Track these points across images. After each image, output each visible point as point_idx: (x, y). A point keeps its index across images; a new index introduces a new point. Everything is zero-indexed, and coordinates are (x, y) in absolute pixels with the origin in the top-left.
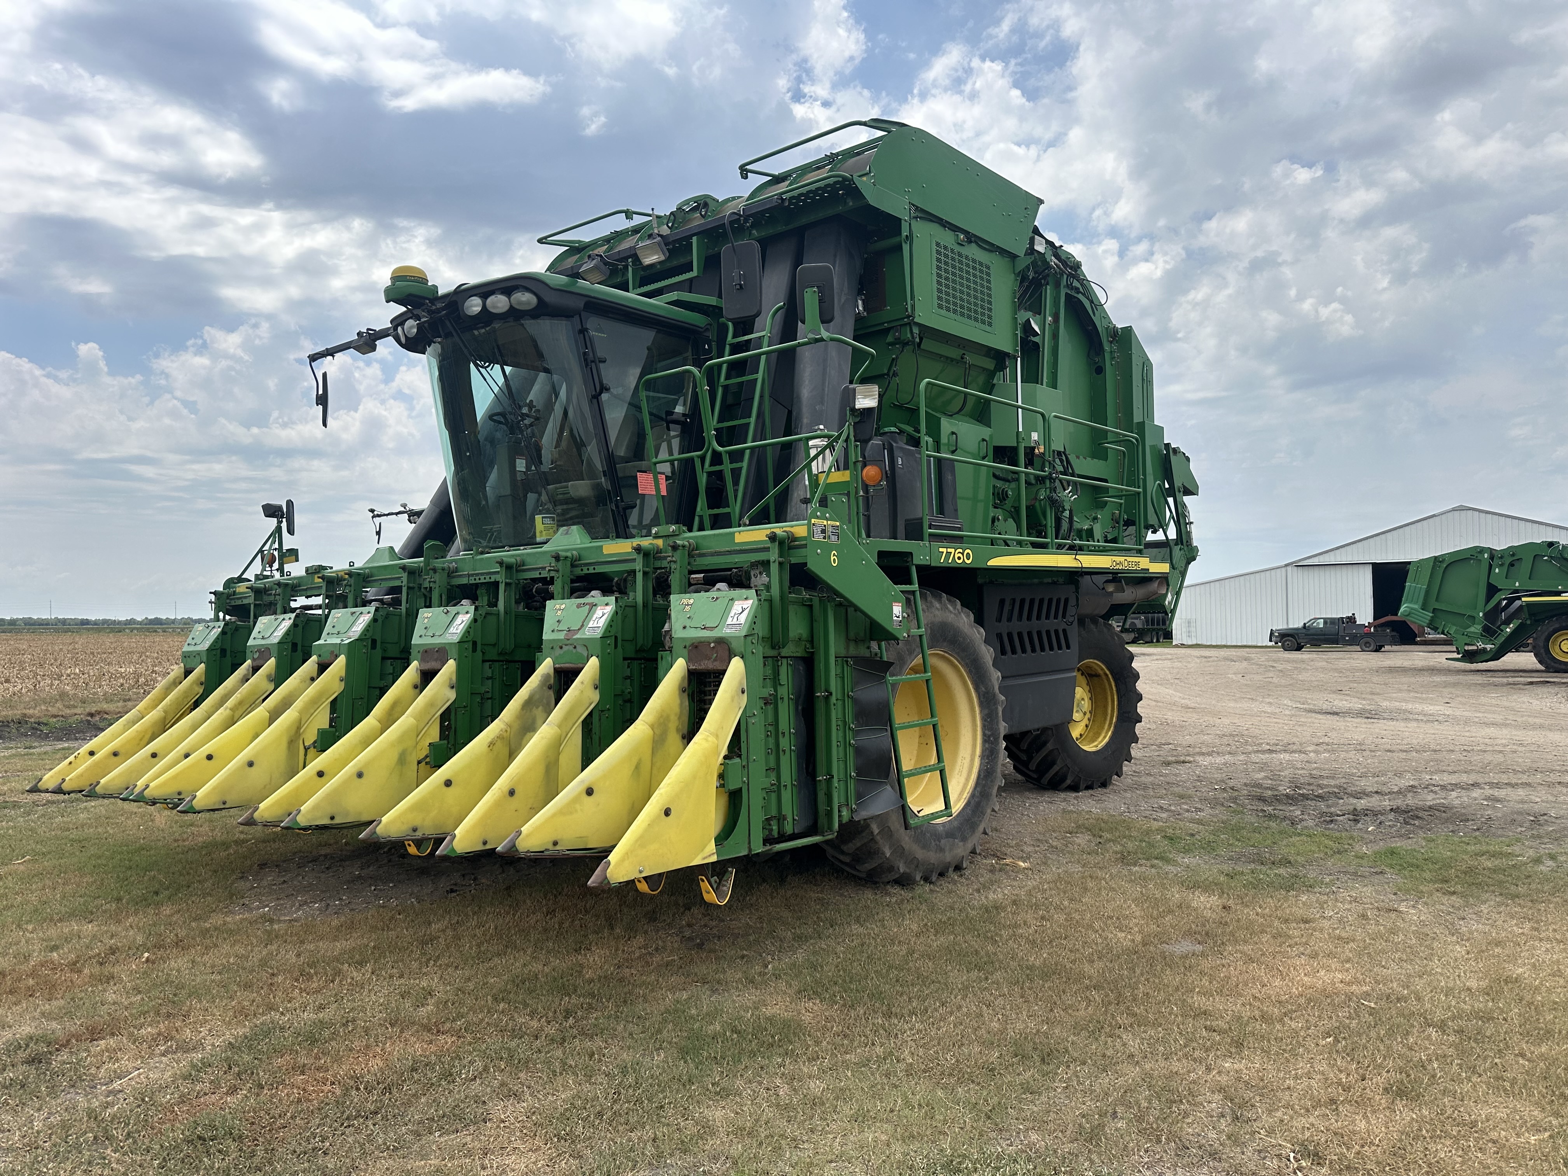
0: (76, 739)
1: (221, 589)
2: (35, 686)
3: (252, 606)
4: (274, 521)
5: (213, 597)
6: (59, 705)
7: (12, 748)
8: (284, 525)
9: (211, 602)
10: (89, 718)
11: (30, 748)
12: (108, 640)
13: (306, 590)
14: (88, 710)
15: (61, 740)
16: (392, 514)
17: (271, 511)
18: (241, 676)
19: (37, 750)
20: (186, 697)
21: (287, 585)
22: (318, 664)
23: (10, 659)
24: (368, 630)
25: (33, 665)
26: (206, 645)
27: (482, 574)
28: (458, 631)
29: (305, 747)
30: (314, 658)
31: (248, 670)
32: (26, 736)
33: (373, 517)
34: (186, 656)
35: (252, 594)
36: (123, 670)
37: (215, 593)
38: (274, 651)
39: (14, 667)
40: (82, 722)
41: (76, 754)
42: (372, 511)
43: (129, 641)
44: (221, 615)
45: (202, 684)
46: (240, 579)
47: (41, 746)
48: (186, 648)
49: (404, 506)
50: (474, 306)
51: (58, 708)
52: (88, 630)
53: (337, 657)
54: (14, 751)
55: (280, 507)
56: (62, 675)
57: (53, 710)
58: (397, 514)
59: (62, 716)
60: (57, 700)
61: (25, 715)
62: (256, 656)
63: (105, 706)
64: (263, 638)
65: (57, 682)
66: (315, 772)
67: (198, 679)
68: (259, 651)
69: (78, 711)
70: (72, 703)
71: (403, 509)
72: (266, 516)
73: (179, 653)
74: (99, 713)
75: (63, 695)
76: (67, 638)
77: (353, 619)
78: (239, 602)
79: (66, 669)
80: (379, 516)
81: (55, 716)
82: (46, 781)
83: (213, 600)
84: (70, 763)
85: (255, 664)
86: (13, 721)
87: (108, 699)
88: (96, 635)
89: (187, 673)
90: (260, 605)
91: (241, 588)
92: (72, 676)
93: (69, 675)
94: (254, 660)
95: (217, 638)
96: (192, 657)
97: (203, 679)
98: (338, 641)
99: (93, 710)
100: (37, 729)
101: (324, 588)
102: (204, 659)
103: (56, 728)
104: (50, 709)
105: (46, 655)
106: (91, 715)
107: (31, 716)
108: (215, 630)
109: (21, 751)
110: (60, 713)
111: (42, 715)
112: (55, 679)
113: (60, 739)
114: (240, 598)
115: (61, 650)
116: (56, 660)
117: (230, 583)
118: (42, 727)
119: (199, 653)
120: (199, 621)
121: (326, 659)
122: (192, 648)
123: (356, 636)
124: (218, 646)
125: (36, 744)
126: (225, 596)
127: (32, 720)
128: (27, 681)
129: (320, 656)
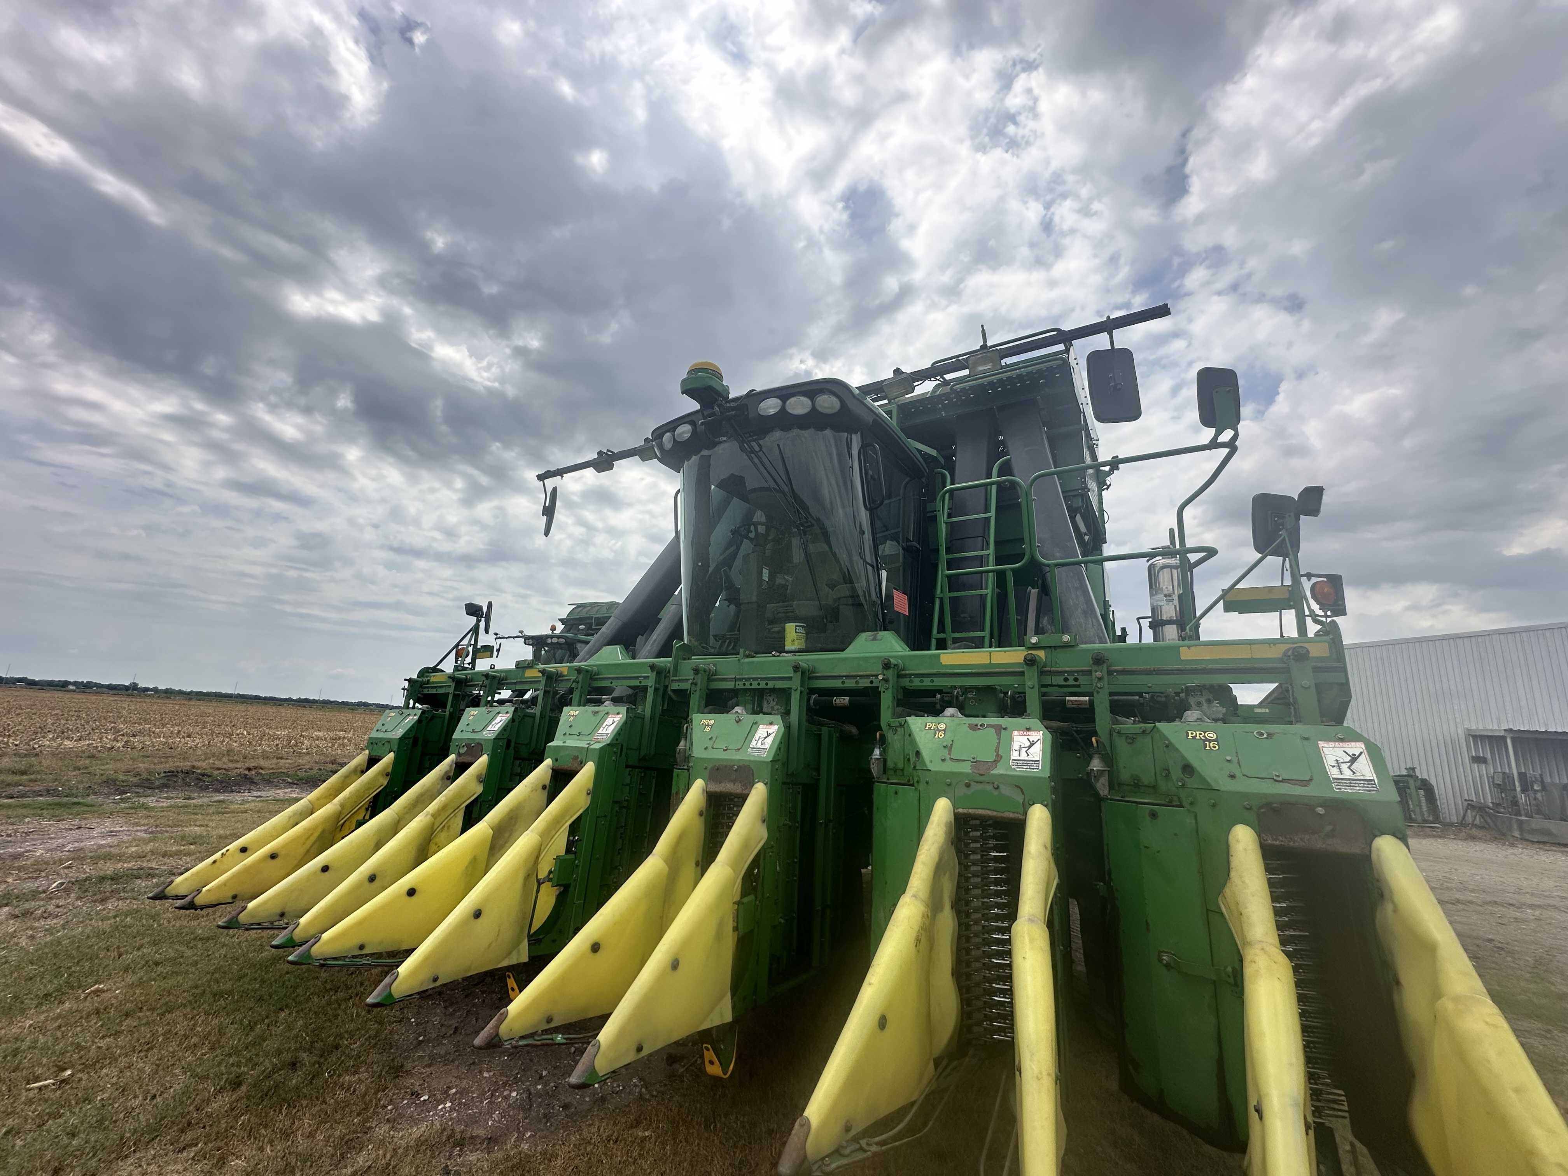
0: (232, 791)
1: (415, 677)
2: (209, 742)
3: (450, 697)
4: (473, 620)
5: (406, 684)
6: (225, 759)
7: (172, 798)
8: (482, 624)
9: (404, 689)
10: (247, 772)
11: (189, 799)
12: (271, 710)
13: (515, 683)
14: (247, 765)
15: (219, 792)
16: (511, 637)
17: (473, 610)
18: (442, 773)
19: (194, 801)
20: (368, 789)
21: (494, 677)
22: (553, 770)
23: (197, 720)
24: (619, 734)
25: (213, 725)
26: (400, 732)
27: (755, 679)
28: (767, 746)
29: (538, 880)
30: (548, 762)
31: (451, 766)
32: (189, 786)
33: (496, 639)
34: (373, 743)
35: (453, 685)
36: (279, 733)
37: (409, 681)
38: (488, 747)
39: (198, 726)
40: (240, 775)
41: (224, 850)
42: (496, 634)
43: (287, 712)
44: (411, 702)
45: (387, 775)
46: (435, 670)
47: (200, 797)
48: (374, 734)
49: (521, 632)
50: (770, 407)
51: (224, 762)
52: (259, 703)
53: (582, 764)
54: (172, 802)
55: (480, 608)
56: (233, 735)
57: (218, 764)
58: (514, 638)
59: (225, 769)
60: (224, 755)
61: (193, 767)
62: (462, 751)
63: (262, 763)
64: (473, 731)
65: (228, 740)
66: (587, 946)
67: (385, 769)
68: (467, 745)
69: (239, 765)
70: (235, 758)
71: (520, 635)
72: (468, 614)
73: (366, 737)
74: (255, 768)
75: (230, 751)
76: (243, 707)
77: (595, 720)
78: (433, 691)
79: (237, 730)
80: (500, 638)
81: (219, 769)
82: (177, 885)
83: (406, 687)
84: (214, 862)
85: (461, 760)
86: (182, 771)
87: (265, 756)
88: (263, 707)
89: (372, 761)
90: (458, 695)
91: (435, 678)
92: (240, 736)
93: (238, 735)
94: (459, 755)
95: (413, 726)
96: (380, 744)
97: (390, 770)
98: (583, 744)
99: (252, 765)
100: (200, 779)
101: (543, 683)
102: (395, 748)
103: (217, 780)
104: (216, 762)
105: (224, 718)
106: (249, 769)
107: (198, 768)
108: (411, 718)
109: (180, 802)
110: (224, 767)
111: (208, 767)
112: (227, 737)
113: (217, 791)
114: (435, 687)
115: (236, 715)
116: (231, 722)
117: (424, 672)
118: (205, 778)
119: (389, 741)
120: (392, 708)
121: (566, 764)
122: (380, 735)
123: (607, 740)
124: (412, 734)
125: (196, 795)
126: (418, 684)
127: (199, 771)
128: (205, 736)
129: (557, 760)
